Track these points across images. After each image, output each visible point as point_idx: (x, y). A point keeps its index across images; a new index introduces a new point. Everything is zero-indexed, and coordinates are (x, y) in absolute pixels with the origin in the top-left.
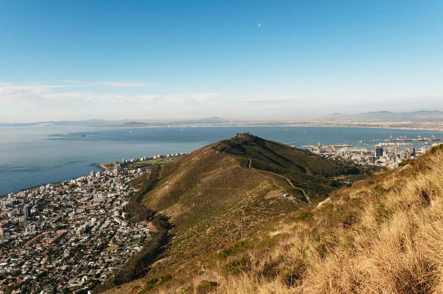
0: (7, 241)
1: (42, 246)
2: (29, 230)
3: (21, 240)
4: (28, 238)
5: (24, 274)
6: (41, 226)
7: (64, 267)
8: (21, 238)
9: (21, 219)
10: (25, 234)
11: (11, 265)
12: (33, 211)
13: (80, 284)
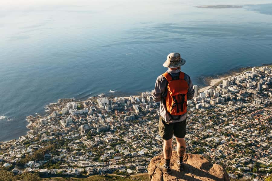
0: (240, 107)
1: (259, 119)
2: (256, 103)
3: (248, 110)
4: (253, 109)
5: (240, 138)
6: (265, 102)
7: (265, 144)
8: (249, 107)
9: (254, 92)
10: (253, 105)
11: (236, 128)
12: (264, 87)
13: (268, 164)
